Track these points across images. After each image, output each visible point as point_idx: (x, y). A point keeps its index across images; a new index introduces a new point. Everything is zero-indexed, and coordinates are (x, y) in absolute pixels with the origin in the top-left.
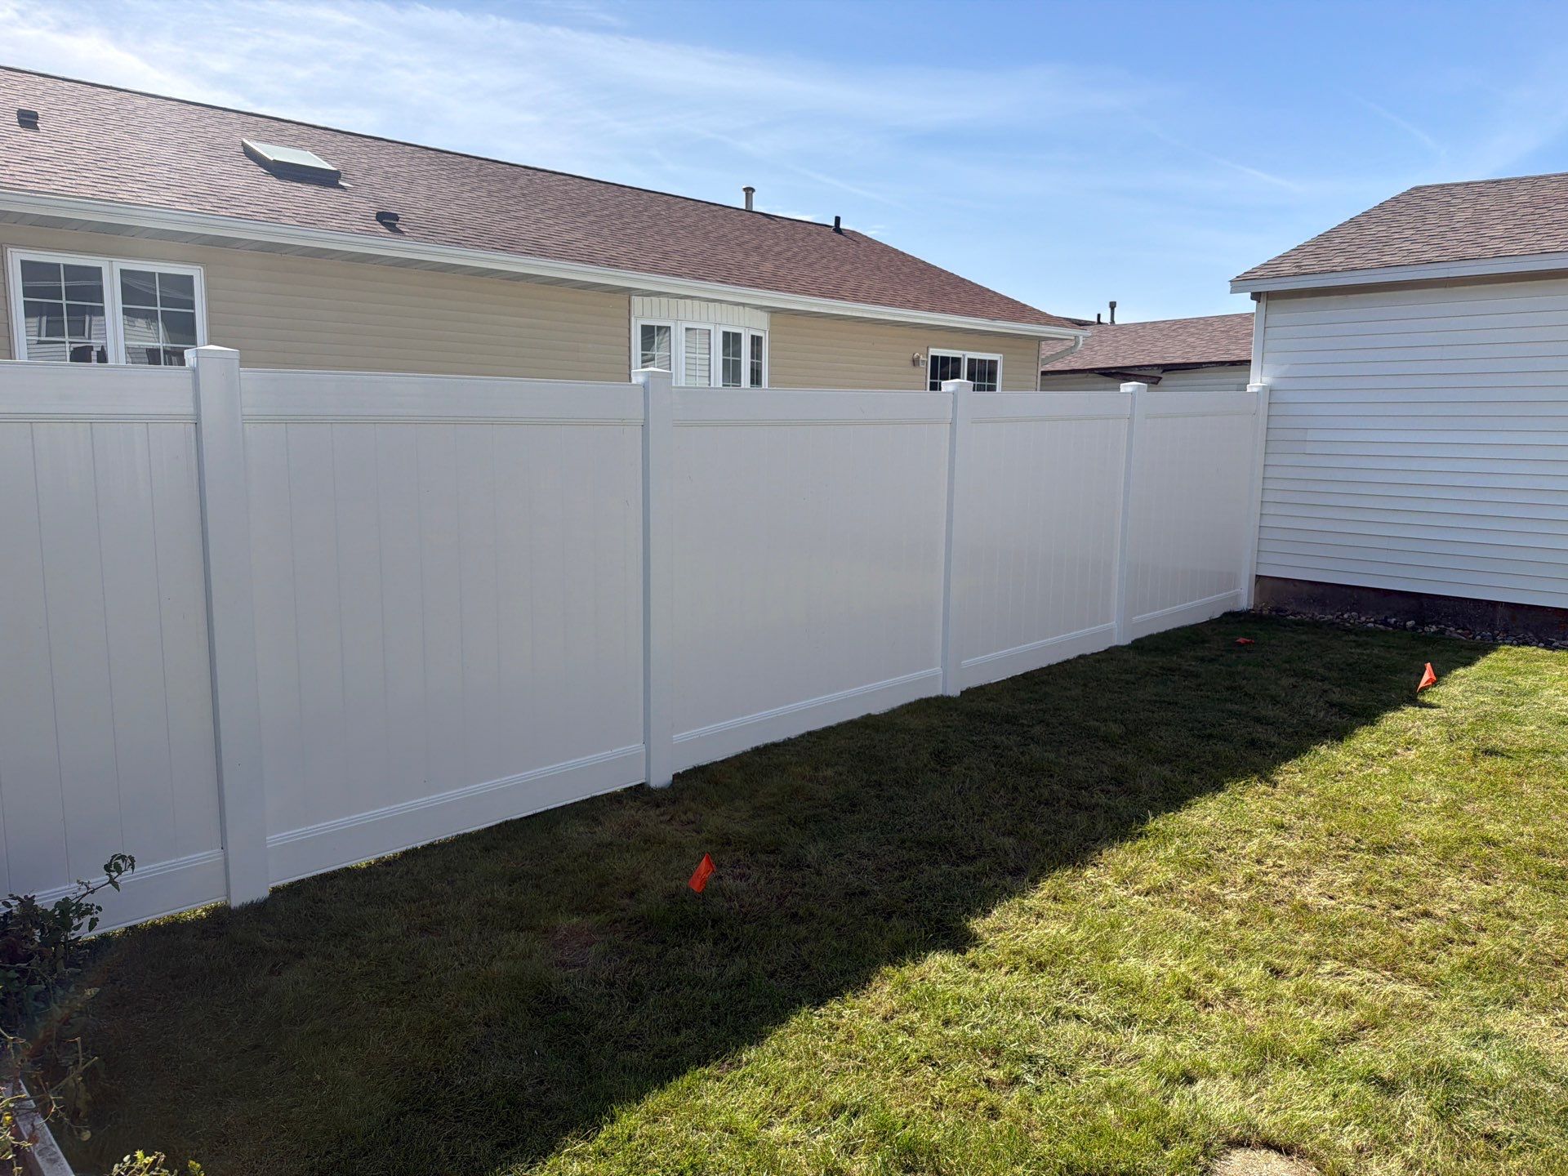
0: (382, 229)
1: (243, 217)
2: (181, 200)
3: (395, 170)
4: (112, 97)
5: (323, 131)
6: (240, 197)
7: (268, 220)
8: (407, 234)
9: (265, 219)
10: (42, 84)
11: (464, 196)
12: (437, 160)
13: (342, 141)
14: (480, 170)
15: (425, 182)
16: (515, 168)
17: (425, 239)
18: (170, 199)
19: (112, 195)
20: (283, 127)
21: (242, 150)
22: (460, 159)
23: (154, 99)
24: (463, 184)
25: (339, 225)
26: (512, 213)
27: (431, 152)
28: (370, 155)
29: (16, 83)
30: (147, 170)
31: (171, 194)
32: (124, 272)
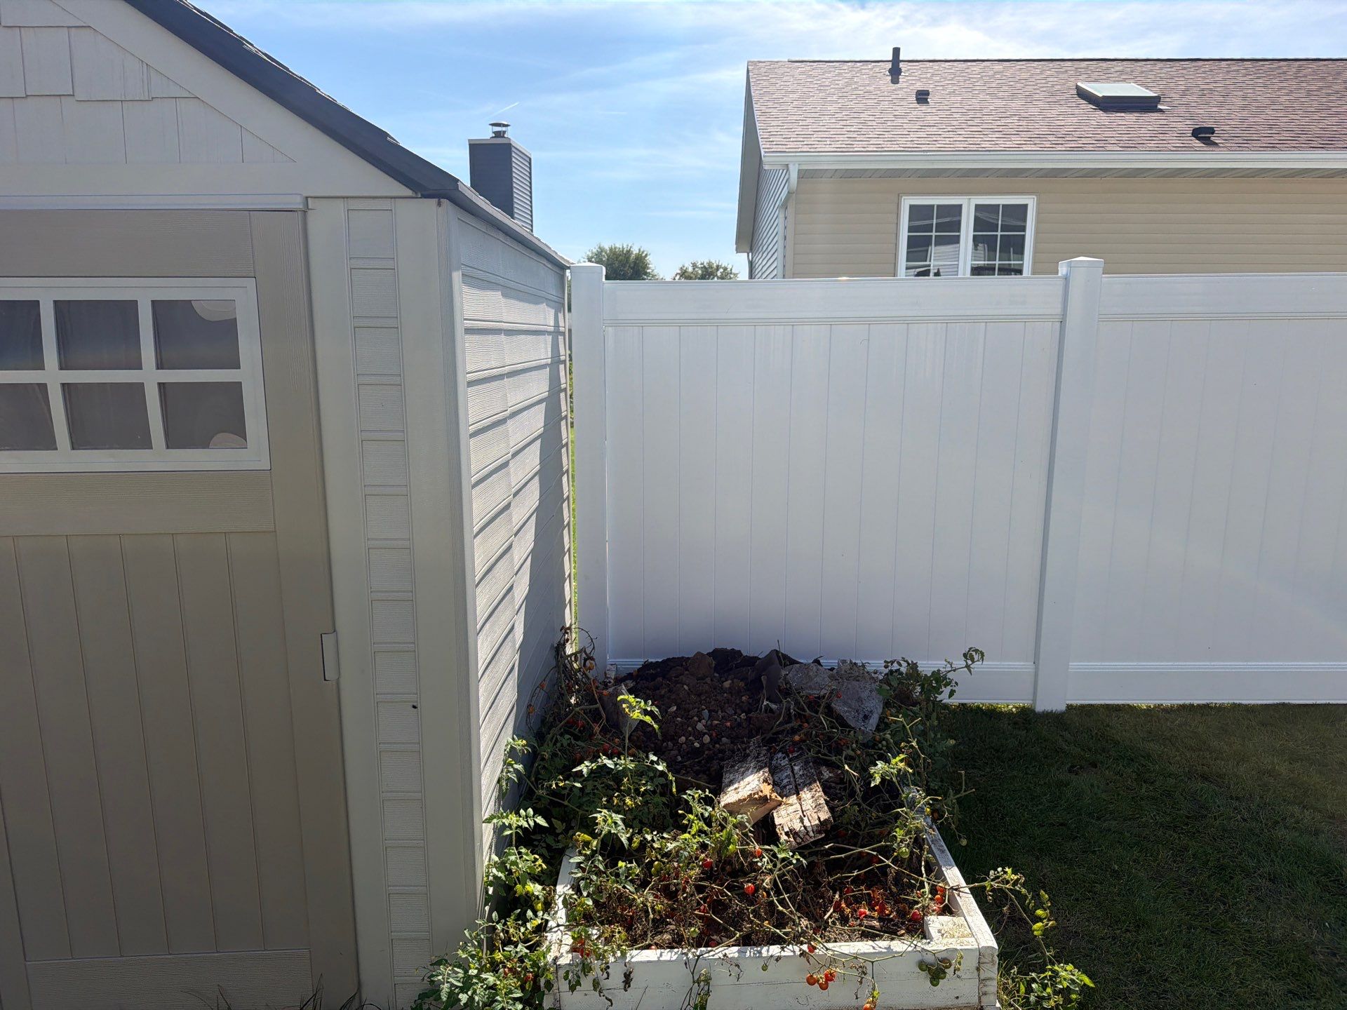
0: (1197, 143)
1: (1075, 149)
2: (1028, 142)
3: (1210, 86)
4: (976, 68)
5: (1144, 63)
6: (1073, 133)
7: (1096, 149)
8: (1221, 145)
9: (1093, 149)
10: (931, 68)
11: (1280, 100)
12: (1254, 70)
13: (1161, 69)
14: (1299, 71)
15: (1241, 93)
16: (1338, 63)
17: (1240, 147)
18: (1019, 142)
19: (978, 146)
20: (1110, 66)
21: (1075, 92)
22: (1276, 65)
23: (1007, 63)
24: (1279, 89)
25: (1157, 145)
26: (1334, 109)
27: (1249, 63)
28: (1186, 77)
29: (915, 71)
30: (1003, 121)
31: (1020, 139)
32: (978, 207)
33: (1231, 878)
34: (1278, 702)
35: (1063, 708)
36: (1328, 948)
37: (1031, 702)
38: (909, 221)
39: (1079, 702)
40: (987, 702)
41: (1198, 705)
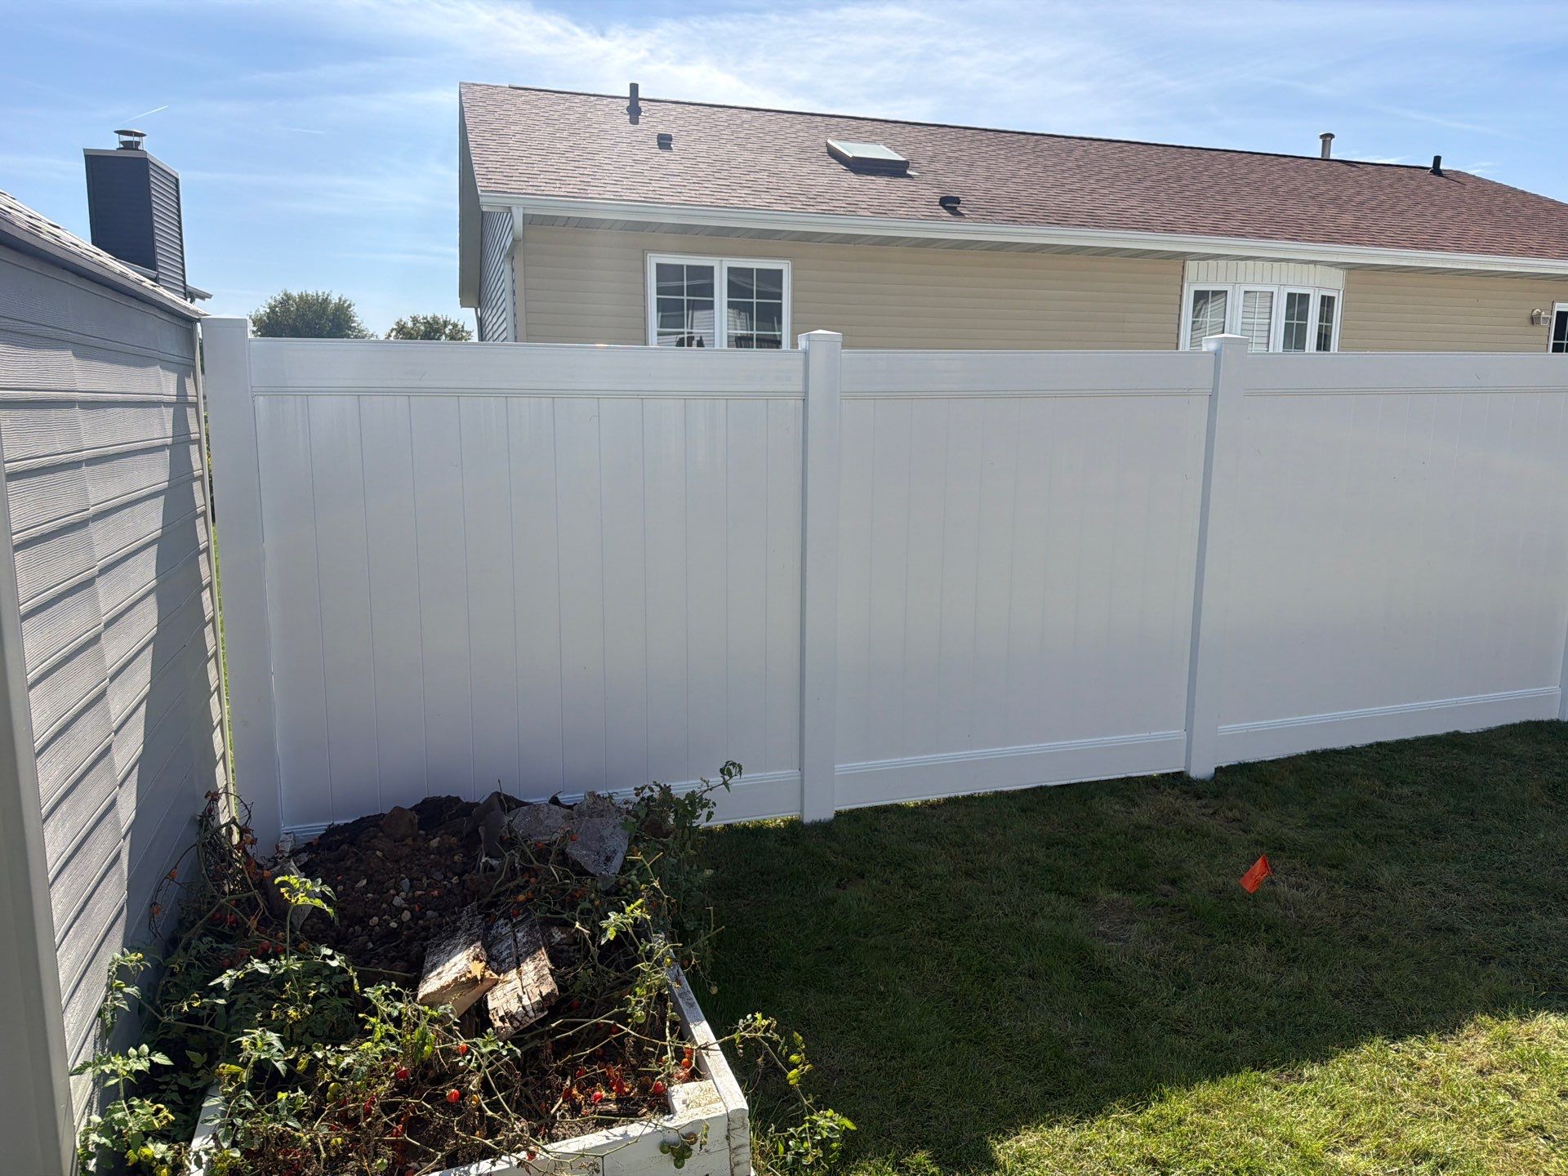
0: (944, 213)
1: (827, 212)
2: (778, 201)
3: (956, 155)
4: (724, 115)
5: (893, 124)
6: (824, 194)
7: (847, 213)
8: (967, 216)
9: (844, 213)
10: (675, 110)
12: (996, 141)
13: (909, 132)
14: (1036, 146)
15: (985, 164)
16: (1070, 141)
17: (983, 219)
18: (769, 201)
19: (725, 202)
20: (860, 125)
21: (825, 150)
22: (1017, 137)
23: (756, 112)
24: (1020, 162)
25: (906, 213)
26: (1067, 186)
27: (991, 133)
28: (934, 143)
29: (658, 112)
30: (752, 176)
31: (769, 197)
32: (730, 269)
33: (994, 980)
34: (1036, 785)
35: (831, 816)
36: (1081, 1039)
37: (798, 813)
38: (658, 280)
39: (848, 808)
40: (753, 819)
41: (963, 797)
